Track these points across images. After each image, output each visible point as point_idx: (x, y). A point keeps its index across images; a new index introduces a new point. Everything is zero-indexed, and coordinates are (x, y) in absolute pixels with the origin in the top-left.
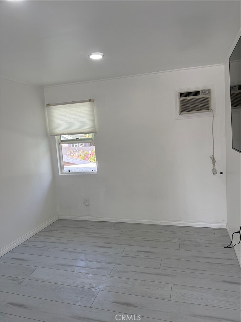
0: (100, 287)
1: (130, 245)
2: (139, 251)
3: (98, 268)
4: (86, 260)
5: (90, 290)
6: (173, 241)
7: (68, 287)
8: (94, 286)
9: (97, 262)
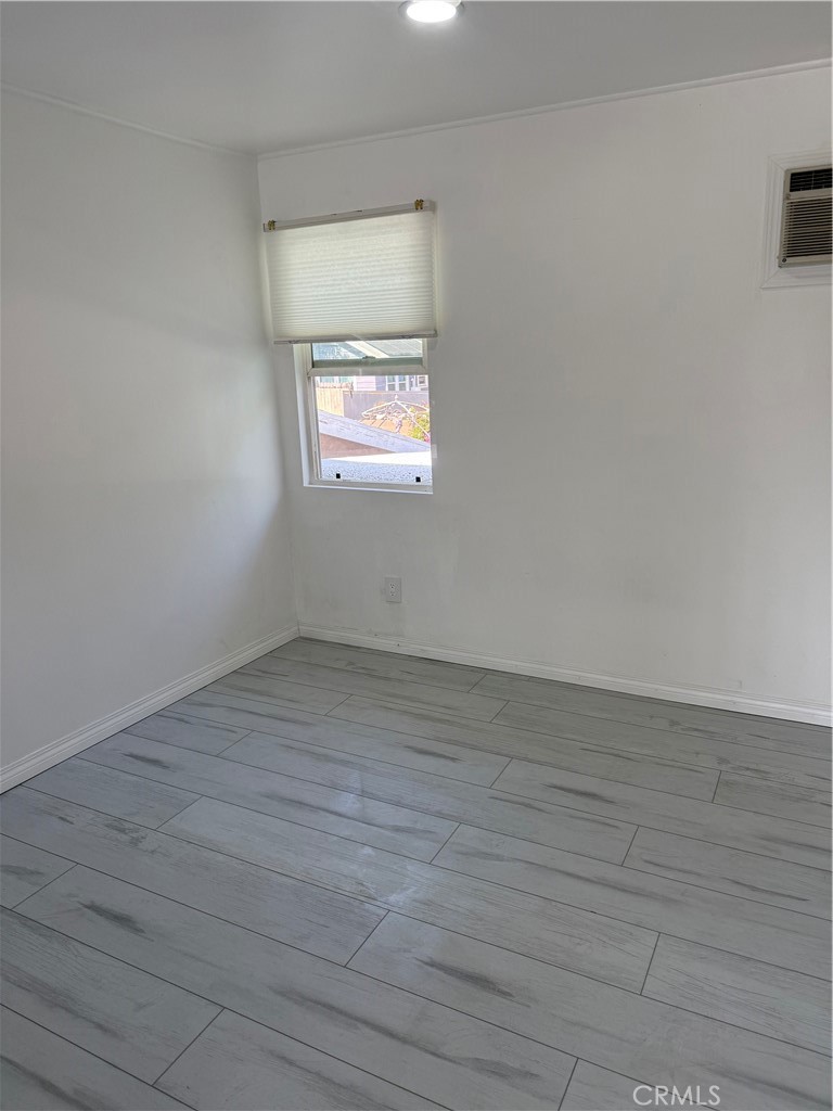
0: (393, 898)
1: (526, 759)
2: (555, 787)
3: (397, 829)
4: (363, 791)
5: (357, 903)
6: (691, 767)
7: (284, 879)
8: (372, 892)
9: (398, 804)
